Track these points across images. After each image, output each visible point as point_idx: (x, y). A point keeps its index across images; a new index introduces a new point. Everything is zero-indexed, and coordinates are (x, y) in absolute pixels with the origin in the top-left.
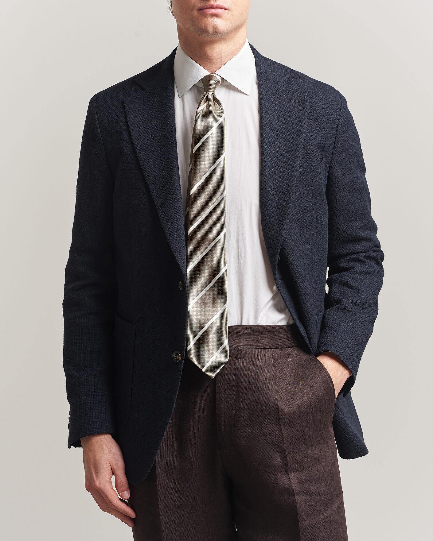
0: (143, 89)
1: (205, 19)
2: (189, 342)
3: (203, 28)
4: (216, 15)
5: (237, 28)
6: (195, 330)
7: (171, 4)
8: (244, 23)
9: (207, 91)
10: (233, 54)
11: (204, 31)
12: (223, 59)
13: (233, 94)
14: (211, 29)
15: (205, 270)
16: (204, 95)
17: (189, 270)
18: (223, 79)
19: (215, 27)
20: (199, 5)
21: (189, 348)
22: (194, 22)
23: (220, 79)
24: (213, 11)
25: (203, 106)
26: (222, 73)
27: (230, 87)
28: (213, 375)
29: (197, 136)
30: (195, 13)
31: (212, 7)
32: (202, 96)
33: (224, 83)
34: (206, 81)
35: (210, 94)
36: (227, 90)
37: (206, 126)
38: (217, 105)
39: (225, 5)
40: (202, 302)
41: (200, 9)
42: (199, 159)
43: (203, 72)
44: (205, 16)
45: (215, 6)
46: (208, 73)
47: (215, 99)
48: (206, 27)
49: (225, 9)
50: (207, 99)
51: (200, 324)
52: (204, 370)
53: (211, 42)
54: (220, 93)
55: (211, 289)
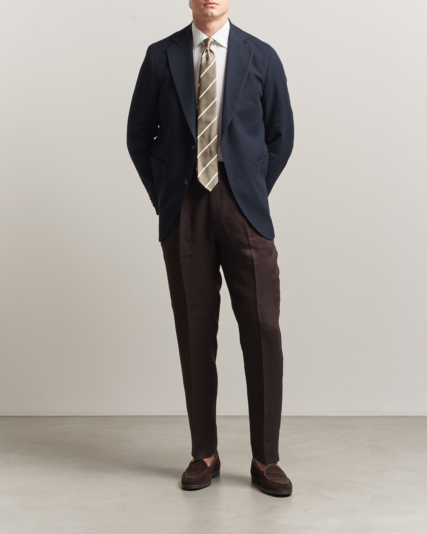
0: (177, 44)
1: (207, 10)
2: (198, 173)
3: (206, 14)
4: (212, 8)
5: (223, 14)
6: (202, 167)
7: (190, 2)
8: (227, 11)
9: (207, 46)
10: (220, 27)
11: (207, 15)
12: (215, 30)
13: (219, 48)
14: (210, 15)
15: (206, 137)
16: (205, 49)
17: (198, 137)
18: (214, 40)
19: (212, 14)
20: (204, 2)
21: (198, 176)
22: (202, 10)
23: (213, 40)
24: (211, 5)
25: (205, 54)
26: (214, 37)
27: (218, 45)
28: (210, 190)
29: (202, 70)
30: (202, 6)
31: (210, 3)
32: (204, 49)
33: (215, 42)
34: (206, 41)
35: (208, 48)
36: (217, 46)
37: (207, 64)
38: (212, 54)
39: (217, 3)
40: (205, 154)
41: (205, 5)
42: (203, 81)
43: (205, 37)
44: (207, 8)
45: (212, 3)
46: (207, 37)
47: (211, 51)
48: (207, 13)
49: (217, 4)
50: (207, 51)
51: (204, 164)
52: (206, 187)
53: (210, 21)
54: (213, 48)
55: (209, 147)
